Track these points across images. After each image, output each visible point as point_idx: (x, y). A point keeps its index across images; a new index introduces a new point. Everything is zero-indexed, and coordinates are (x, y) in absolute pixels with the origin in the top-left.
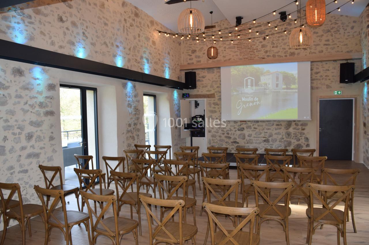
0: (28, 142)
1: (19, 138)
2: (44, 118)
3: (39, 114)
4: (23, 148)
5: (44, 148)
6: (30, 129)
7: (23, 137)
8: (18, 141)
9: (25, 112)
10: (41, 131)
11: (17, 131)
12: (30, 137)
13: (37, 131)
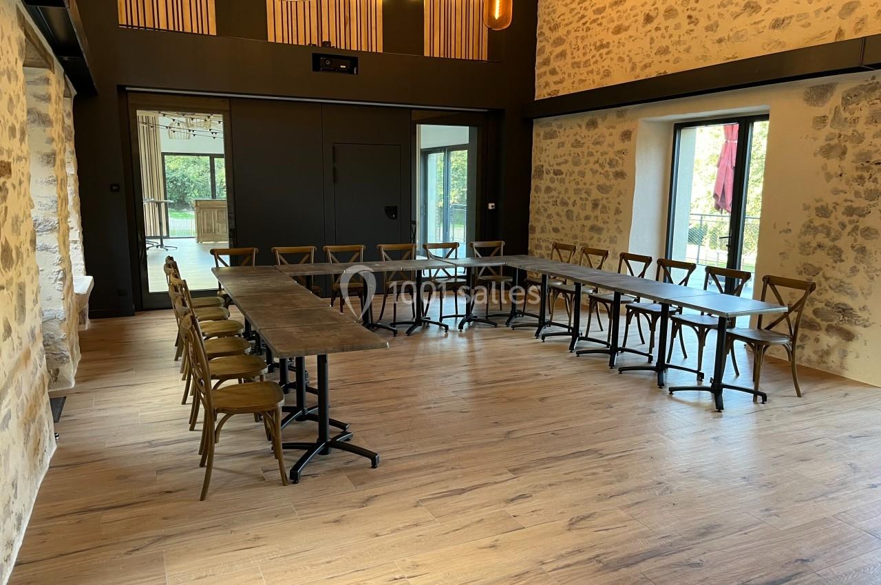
0: (592, 212)
1: (585, 204)
2: (613, 181)
3: (606, 175)
4: (587, 218)
5: (607, 223)
6: (596, 194)
7: (589, 205)
8: (584, 207)
9: (594, 172)
10: (607, 199)
11: (584, 196)
12: (595, 205)
13: (602, 199)
